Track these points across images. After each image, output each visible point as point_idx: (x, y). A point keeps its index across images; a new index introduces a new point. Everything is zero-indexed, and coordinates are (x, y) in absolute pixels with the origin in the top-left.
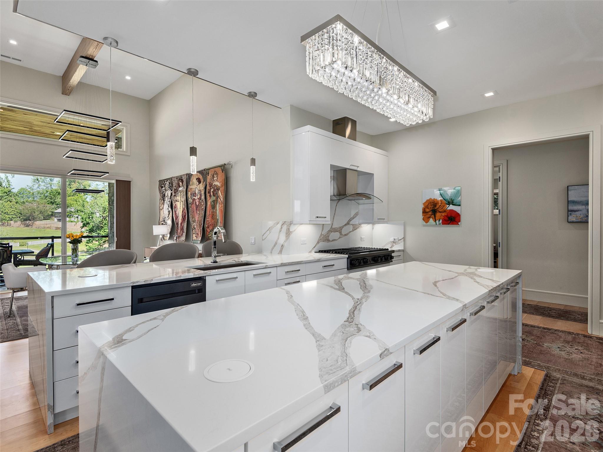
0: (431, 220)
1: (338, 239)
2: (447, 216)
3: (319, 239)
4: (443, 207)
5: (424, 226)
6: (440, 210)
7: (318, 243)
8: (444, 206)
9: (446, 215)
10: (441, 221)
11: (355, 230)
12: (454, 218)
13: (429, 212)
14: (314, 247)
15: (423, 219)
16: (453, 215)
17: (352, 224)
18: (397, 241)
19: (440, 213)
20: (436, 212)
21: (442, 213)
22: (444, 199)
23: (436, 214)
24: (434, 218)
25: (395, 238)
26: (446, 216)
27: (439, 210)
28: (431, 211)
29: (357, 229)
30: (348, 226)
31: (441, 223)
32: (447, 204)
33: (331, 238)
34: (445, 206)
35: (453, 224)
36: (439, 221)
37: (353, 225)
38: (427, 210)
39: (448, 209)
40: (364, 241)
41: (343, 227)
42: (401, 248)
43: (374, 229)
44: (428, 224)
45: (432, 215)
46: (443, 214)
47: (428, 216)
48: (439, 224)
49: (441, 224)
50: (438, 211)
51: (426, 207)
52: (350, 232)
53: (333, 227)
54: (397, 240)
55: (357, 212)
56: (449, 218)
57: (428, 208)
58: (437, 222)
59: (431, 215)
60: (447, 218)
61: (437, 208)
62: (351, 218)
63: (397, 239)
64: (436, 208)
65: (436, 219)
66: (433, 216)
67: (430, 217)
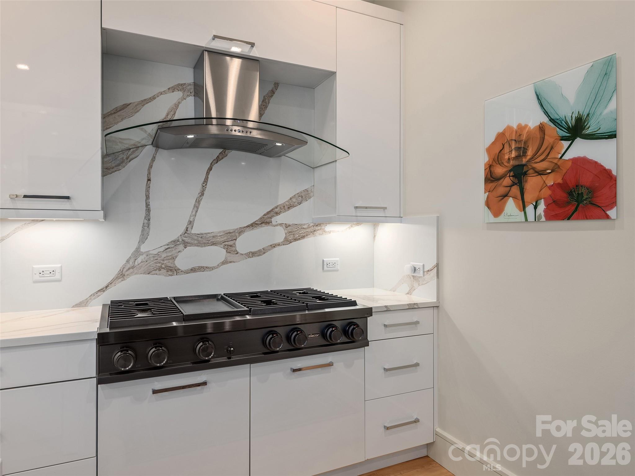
0: (511, 205)
1: (218, 266)
2: (562, 186)
3: (128, 266)
4: (548, 151)
5: (490, 225)
6: (540, 166)
7: (121, 275)
8: (552, 148)
9: (560, 181)
10: (542, 207)
11: (296, 240)
12: (592, 190)
13: (503, 177)
14: (102, 290)
15: (488, 204)
16: (586, 180)
17: (281, 225)
18: (421, 274)
19: (540, 174)
20: (525, 174)
21: (544, 177)
22: (552, 120)
23: (526, 181)
24: (519, 197)
25: (419, 265)
26: (559, 184)
27: (535, 165)
28: (510, 171)
29: (303, 237)
30: (264, 229)
31: (543, 214)
32: (563, 139)
33: (181, 262)
34: (556, 149)
35: (586, 217)
36: (535, 208)
37: (287, 226)
38: (499, 170)
39: (566, 157)
40: (337, 270)
41: (241, 231)
42: (431, 299)
43: (376, 238)
44: (501, 219)
45: (513, 185)
46: (550, 181)
47: (501, 190)
48: (537, 219)
49: (543, 219)
50: (533, 168)
51: (494, 160)
52: (274, 246)
53: (195, 230)
54: (422, 272)
55: (306, 190)
56: (570, 194)
57: (501, 164)
58: (530, 209)
59: (511, 186)
60: (561, 195)
61: (528, 157)
62: (276, 208)
63: (421, 269)
64: (524, 161)
65: (525, 200)
66: (515, 190)
67: (505, 196)
